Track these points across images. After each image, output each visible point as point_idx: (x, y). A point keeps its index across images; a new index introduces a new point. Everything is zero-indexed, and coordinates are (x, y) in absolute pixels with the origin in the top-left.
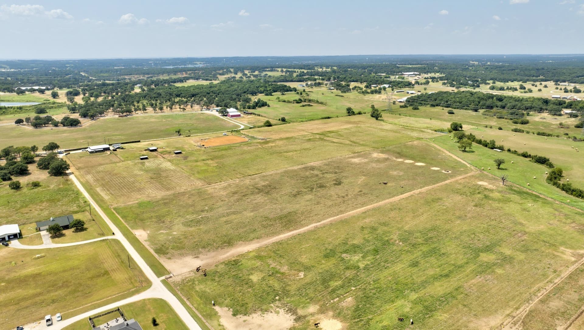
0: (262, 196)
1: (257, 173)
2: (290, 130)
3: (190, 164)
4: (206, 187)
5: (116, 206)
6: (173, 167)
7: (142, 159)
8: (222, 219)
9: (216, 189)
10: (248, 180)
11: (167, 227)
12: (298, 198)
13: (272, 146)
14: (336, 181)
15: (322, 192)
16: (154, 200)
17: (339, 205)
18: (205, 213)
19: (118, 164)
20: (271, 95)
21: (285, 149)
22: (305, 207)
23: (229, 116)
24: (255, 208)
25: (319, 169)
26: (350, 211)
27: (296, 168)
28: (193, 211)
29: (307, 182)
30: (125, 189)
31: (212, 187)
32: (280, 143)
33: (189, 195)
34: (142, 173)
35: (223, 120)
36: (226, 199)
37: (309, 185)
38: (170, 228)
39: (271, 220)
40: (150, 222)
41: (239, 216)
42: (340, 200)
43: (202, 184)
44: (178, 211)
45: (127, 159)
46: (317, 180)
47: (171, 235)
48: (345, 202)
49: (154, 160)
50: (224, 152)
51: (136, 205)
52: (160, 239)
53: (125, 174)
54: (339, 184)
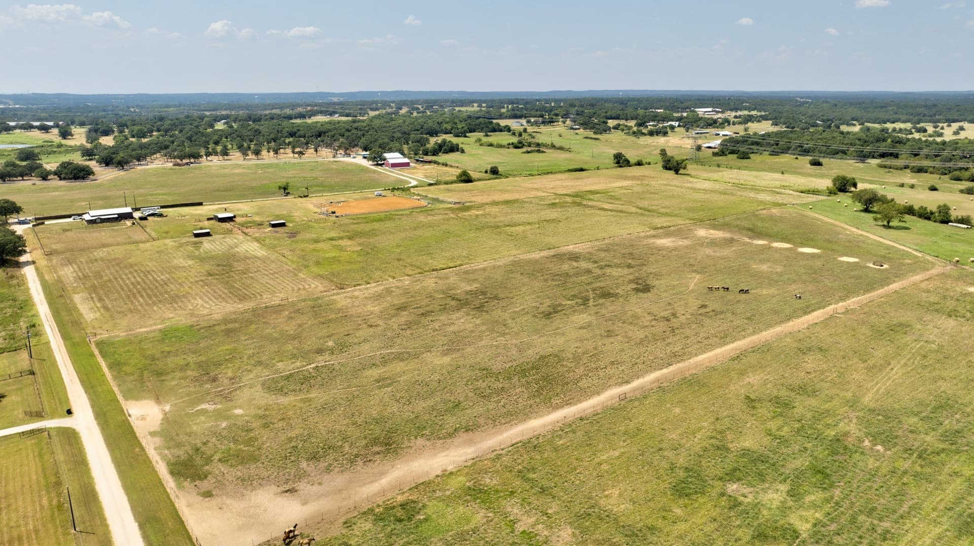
0: (468, 314)
1: (451, 265)
2: (509, 188)
3: (303, 246)
4: (334, 294)
5: (104, 336)
6: (261, 252)
7: (197, 235)
8: (369, 373)
9: (357, 298)
10: (433, 280)
11: (220, 394)
12: (557, 321)
13: (477, 216)
14: (637, 283)
15: (610, 308)
16: (204, 324)
17: (664, 340)
18: (327, 356)
19: (141, 245)
20: (466, 136)
21: (506, 219)
22: (579, 344)
23: (387, 165)
24: (454, 345)
25: (589, 257)
26: (696, 355)
27: (536, 255)
28: (295, 351)
29: (570, 285)
30: (142, 296)
31: (348, 295)
32: (495, 210)
33: (290, 313)
34: (191, 262)
35: (375, 172)
36: (381, 323)
37: (575, 291)
38: (227, 397)
39: (497, 376)
40: (180, 378)
41: (412, 365)
42: (661, 327)
43: (325, 287)
44: (255, 351)
45: (166, 234)
46: (590, 280)
47: (227, 418)
48: (677, 331)
49: (224, 238)
50: (376, 225)
51: (158, 334)
52: (195, 428)
53: (151, 265)
54: (647, 289)
